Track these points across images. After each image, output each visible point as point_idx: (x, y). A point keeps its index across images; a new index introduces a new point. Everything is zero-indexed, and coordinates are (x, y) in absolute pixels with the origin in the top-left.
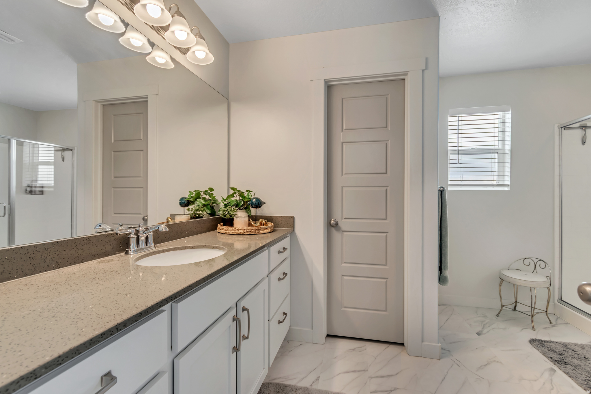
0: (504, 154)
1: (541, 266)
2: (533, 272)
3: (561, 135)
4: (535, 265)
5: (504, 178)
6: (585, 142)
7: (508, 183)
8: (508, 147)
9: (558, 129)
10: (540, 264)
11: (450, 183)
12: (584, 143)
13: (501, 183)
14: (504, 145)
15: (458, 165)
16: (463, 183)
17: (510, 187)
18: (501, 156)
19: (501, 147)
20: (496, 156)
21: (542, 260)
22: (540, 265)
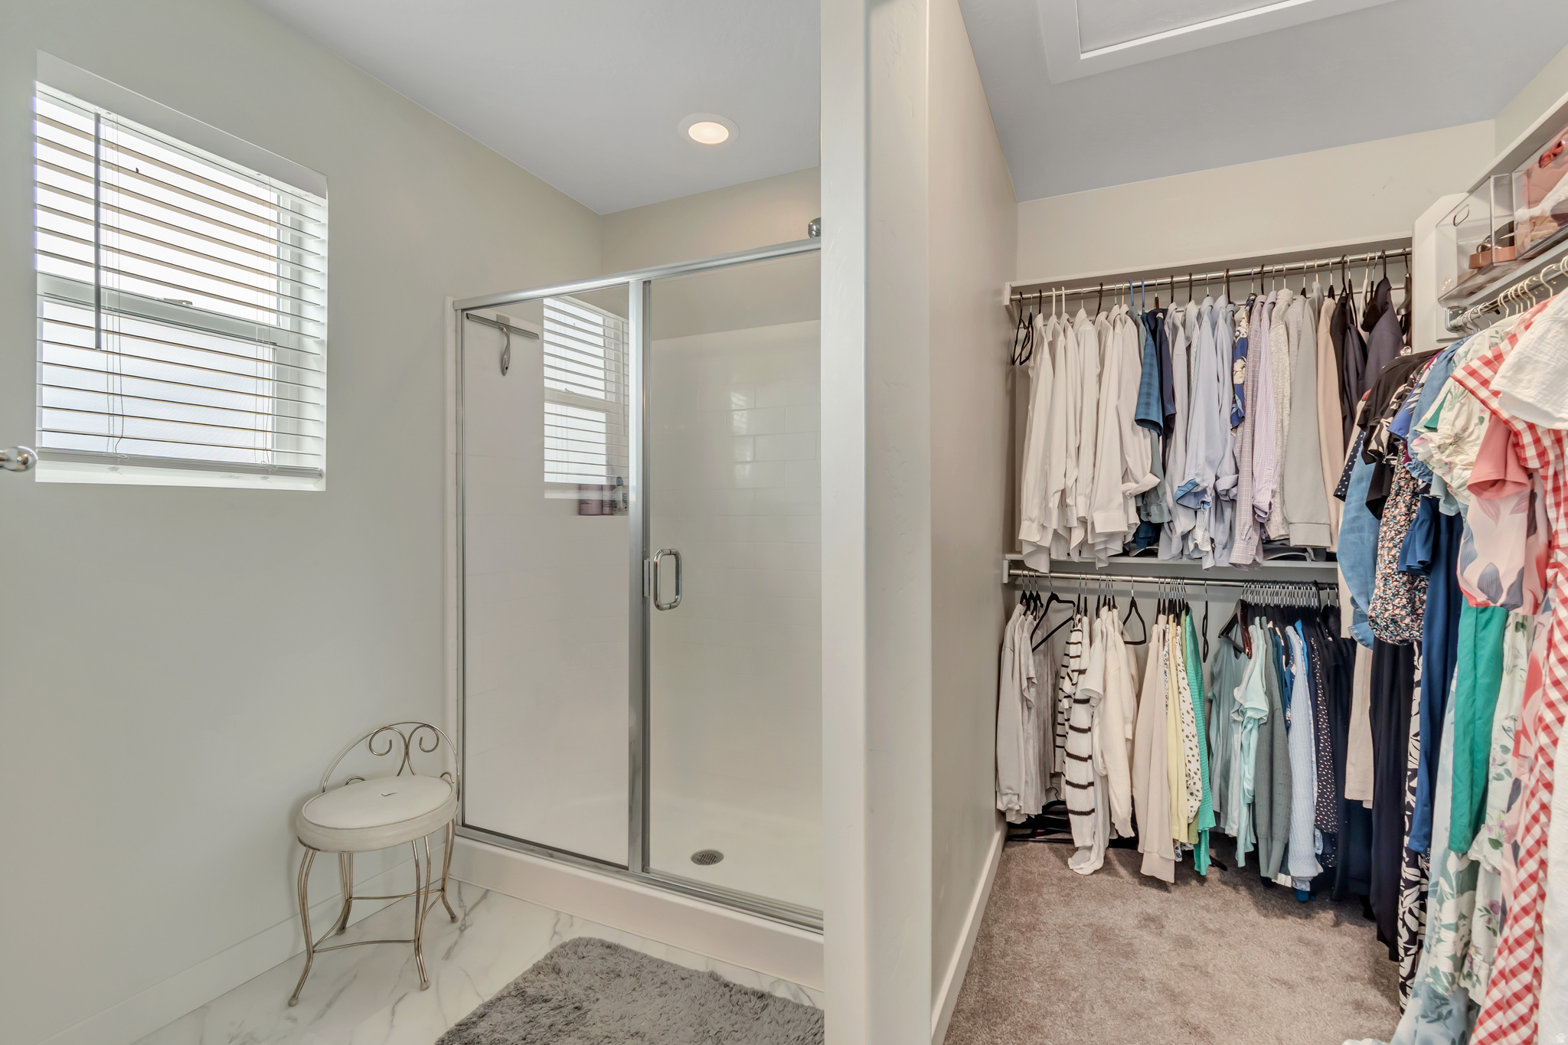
0: (301, 350)
1: (424, 746)
2: (398, 775)
3: (461, 332)
4: (407, 747)
5: (298, 445)
6: (507, 368)
7: (320, 464)
8: (316, 327)
9: (454, 312)
10: (421, 739)
11: (48, 441)
12: (504, 369)
13: (288, 461)
14: (298, 316)
15: (98, 360)
16: (125, 448)
17: (324, 479)
18: (290, 357)
19: (286, 323)
20: (266, 352)
21: (425, 725)
22: (420, 744)
